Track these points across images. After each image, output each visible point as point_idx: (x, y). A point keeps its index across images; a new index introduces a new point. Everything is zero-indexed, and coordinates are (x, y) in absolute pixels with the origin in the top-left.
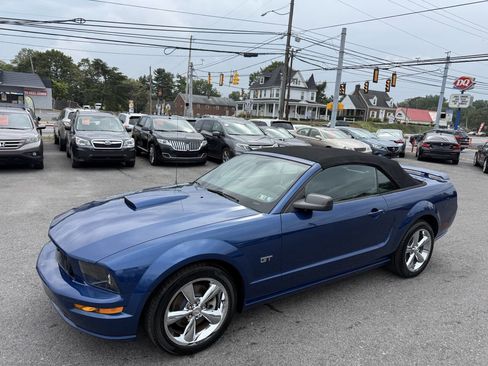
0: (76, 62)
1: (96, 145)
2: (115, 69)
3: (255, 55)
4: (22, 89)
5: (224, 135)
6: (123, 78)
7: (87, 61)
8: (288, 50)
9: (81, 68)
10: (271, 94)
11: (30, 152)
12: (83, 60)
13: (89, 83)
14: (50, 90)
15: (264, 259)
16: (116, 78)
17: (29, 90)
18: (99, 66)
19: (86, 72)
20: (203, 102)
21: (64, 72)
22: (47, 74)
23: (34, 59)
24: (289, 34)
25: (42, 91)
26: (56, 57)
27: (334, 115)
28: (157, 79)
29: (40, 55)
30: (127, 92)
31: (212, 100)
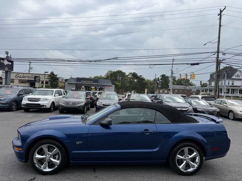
0: (127, 74)
1: (103, 105)
2: (141, 76)
3: (198, 64)
4: (104, 86)
6: (144, 80)
8: (217, 60)
9: (129, 76)
12: (130, 73)
13: (131, 82)
14: (114, 86)
15: (78, 143)
16: (141, 80)
17: (106, 86)
18: (135, 75)
19: (130, 78)
20: (183, 89)
21: (122, 78)
22: (116, 80)
23: (111, 74)
24: (218, 52)
25: (111, 86)
26: (120, 73)
28: (161, 79)
29: (114, 72)
30: (145, 85)
31: (188, 88)
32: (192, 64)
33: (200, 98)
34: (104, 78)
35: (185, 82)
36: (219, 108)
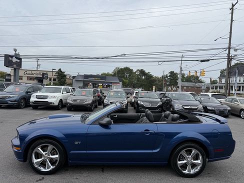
0: (134, 71)
1: (111, 103)
2: (149, 73)
3: (208, 60)
4: (111, 83)
6: (152, 77)
7: (139, 70)
8: (229, 56)
9: (137, 73)
11: (87, 105)
12: (137, 70)
13: (139, 79)
14: (121, 83)
15: (77, 143)
16: (148, 76)
17: (114, 83)
18: (142, 72)
19: (138, 75)
21: (130, 75)
22: (123, 77)
23: (118, 71)
24: (229, 48)
25: (118, 83)
26: (127, 70)
28: (170, 76)
29: (121, 69)
30: (153, 82)
31: (197, 85)
32: (202, 61)
33: (210, 96)
34: (111, 75)
35: (194, 79)
36: (230, 106)
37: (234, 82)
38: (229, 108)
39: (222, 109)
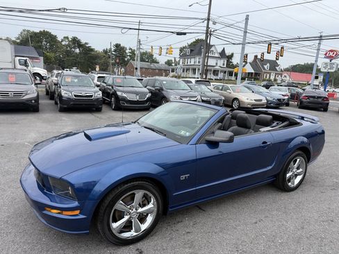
0: (59, 39)
1: (75, 96)
2: (86, 43)
3: (185, 34)
5: (163, 90)
6: (92, 50)
7: (67, 38)
9: (63, 43)
10: (194, 61)
12: (64, 38)
13: (68, 53)
14: (42, 58)
15: (183, 177)
16: (87, 50)
18: (76, 42)
19: (67, 46)
20: (146, 67)
21: (51, 46)
22: (40, 47)
23: (31, 37)
24: (208, 19)
25: (37, 58)
26: (46, 35)
27: (239, 76)
28: (115, 51)
29: (35, 34)
30: (94, 59)
31: (153, 66)
32: (179, 34)
33: (194, 82)
35: (148, 58)
37: (197, 64)
38: (223, 98)
39: (217, 99)
